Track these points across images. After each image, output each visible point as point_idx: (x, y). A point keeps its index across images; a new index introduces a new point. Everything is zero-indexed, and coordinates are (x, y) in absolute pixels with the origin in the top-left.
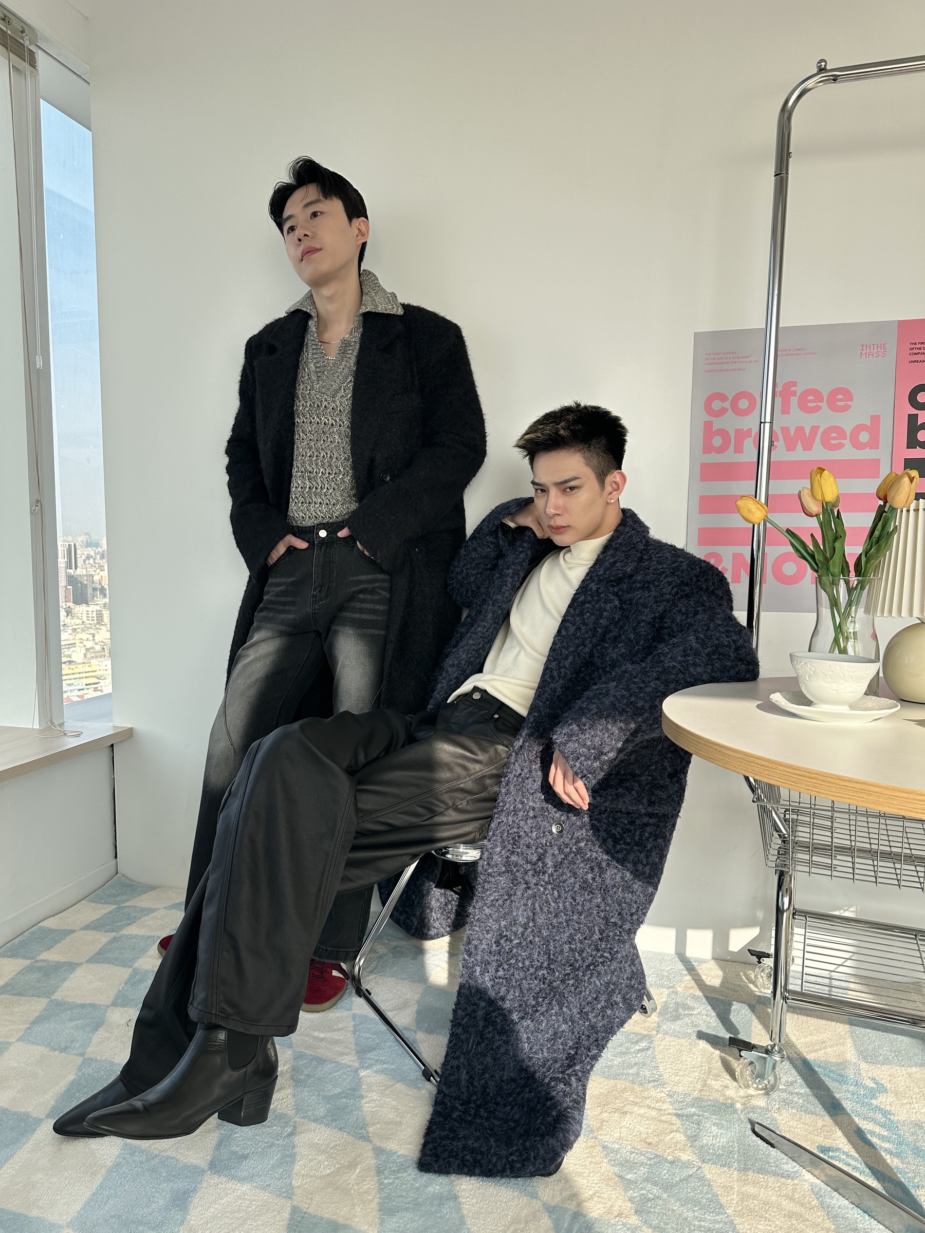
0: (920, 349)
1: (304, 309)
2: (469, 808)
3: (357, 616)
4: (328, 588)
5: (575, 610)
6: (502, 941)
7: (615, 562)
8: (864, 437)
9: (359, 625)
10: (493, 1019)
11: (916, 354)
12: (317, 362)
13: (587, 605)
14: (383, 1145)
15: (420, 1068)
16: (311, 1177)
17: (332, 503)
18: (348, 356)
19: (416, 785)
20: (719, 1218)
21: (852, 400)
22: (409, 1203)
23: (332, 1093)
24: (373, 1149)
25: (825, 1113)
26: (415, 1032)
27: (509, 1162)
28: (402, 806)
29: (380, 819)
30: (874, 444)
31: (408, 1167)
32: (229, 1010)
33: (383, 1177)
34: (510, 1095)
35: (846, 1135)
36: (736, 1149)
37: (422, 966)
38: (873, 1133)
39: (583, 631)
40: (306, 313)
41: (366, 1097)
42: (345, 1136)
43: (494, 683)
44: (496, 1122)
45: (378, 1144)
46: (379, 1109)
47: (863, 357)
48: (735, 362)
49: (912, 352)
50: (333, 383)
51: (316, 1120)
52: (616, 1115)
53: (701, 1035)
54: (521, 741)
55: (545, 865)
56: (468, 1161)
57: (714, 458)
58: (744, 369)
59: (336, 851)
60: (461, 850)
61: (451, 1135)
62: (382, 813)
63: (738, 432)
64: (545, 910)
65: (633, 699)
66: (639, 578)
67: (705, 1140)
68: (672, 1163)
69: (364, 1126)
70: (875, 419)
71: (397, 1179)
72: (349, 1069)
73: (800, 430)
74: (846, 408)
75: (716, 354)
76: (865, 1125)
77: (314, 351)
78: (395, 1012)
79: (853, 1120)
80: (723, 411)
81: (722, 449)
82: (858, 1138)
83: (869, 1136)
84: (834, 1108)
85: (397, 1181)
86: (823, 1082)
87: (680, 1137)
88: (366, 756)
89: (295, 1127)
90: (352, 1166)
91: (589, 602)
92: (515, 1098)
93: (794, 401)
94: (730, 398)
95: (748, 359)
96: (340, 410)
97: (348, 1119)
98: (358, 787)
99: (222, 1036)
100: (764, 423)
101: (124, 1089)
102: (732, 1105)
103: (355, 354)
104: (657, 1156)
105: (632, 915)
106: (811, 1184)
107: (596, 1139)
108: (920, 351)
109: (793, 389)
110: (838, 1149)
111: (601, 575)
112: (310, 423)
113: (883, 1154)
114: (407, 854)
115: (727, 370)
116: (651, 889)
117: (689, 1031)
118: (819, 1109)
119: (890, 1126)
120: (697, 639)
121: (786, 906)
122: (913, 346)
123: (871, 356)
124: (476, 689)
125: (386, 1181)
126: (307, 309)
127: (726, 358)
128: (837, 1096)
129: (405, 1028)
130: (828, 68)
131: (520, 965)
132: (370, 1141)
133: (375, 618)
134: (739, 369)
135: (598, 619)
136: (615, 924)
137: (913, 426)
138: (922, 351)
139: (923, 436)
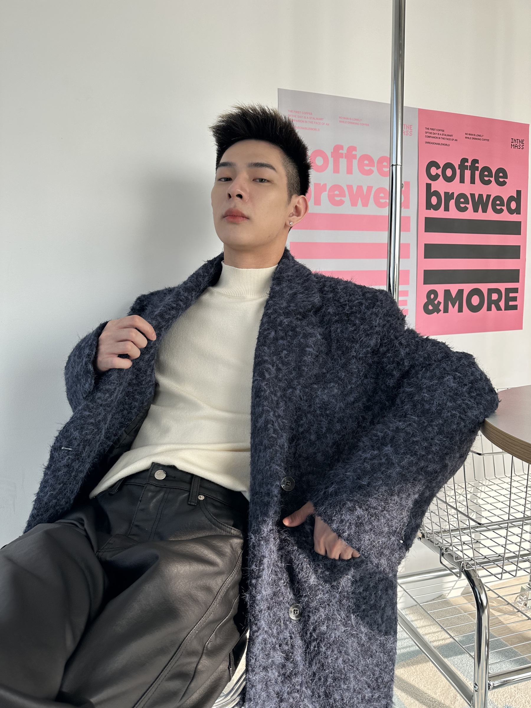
0: (431, 133)
11: (429, 137)
48: (312, 122)
49: (427, 135)
58: (319, 130)
63: (317, 186)
70: (407, 184)
73: (360, 188)
75: (297, 113)
93: (355, 163)
95: (321, 121)
109: (354, 153)
122: (427, 131)
127: (305, 118)
134: (315, 129)
137: (430, 193)
138: (432, 135)
139: (434, 201)
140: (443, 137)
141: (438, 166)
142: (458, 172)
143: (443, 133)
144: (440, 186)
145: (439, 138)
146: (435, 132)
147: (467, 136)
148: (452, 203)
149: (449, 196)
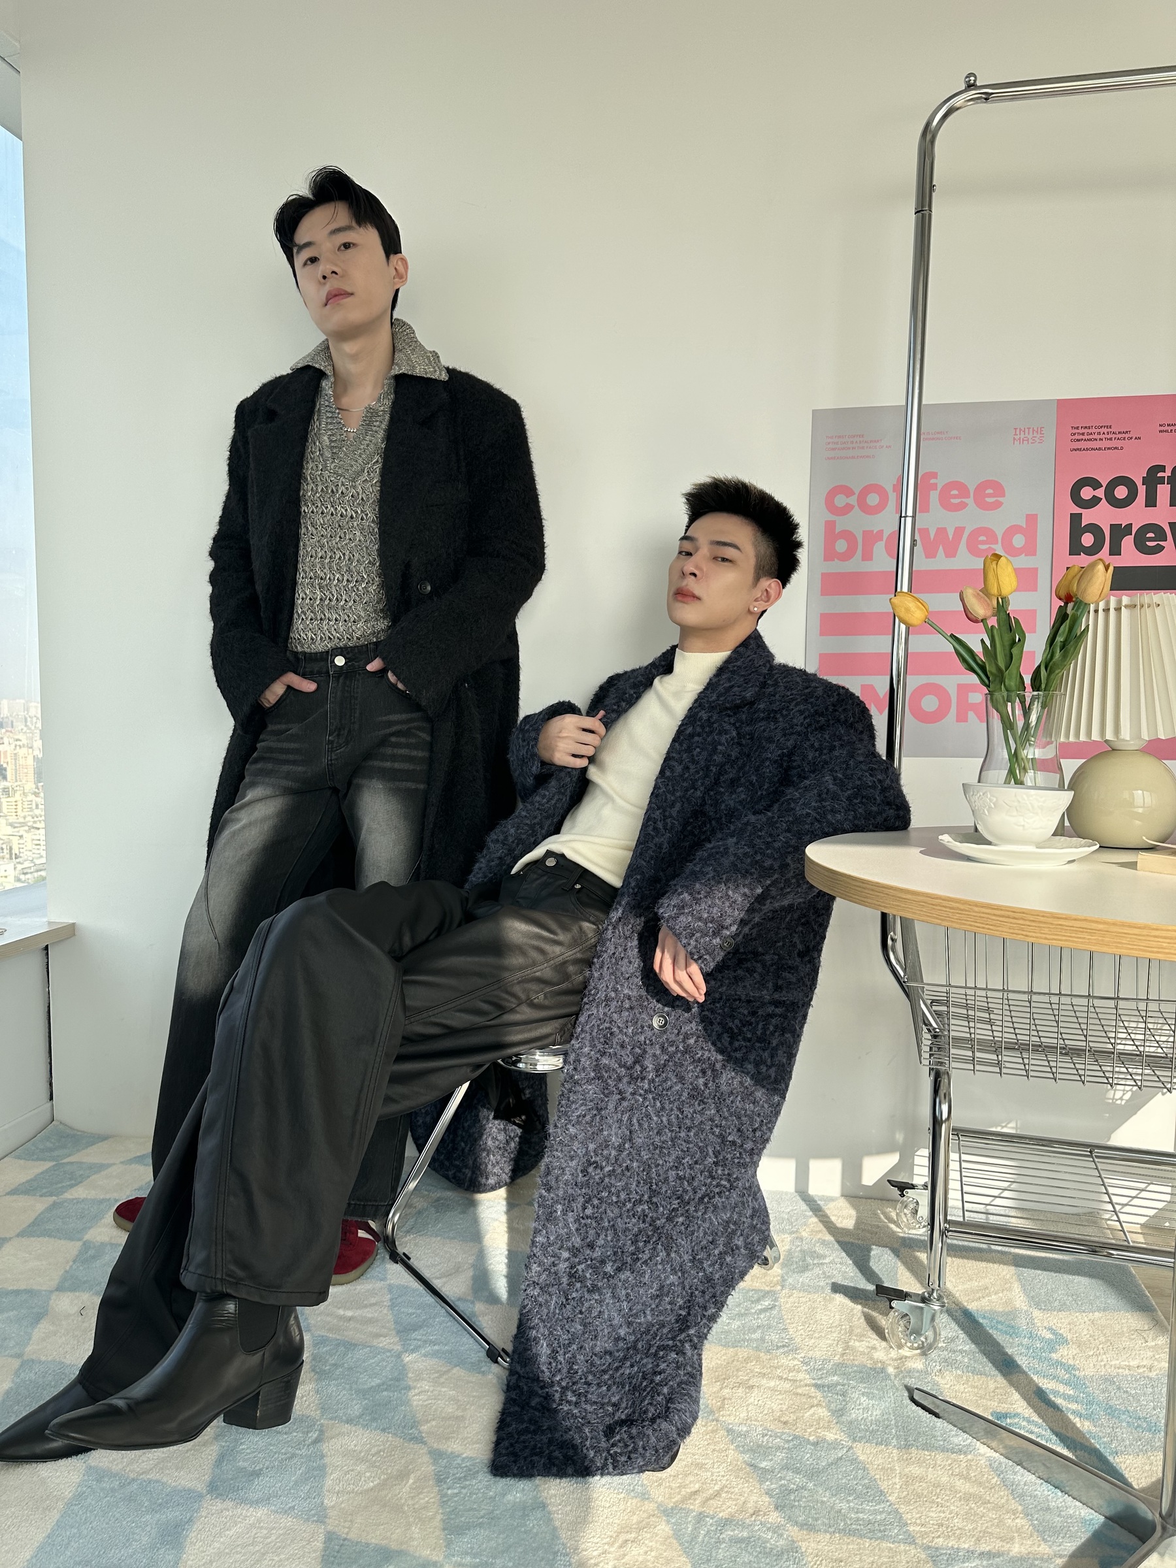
0: (1083, 434)
1: (317, 366)
2: (547, 1003)
3: (388, 764)
4: (349, 731)
5: (681, 744)
6: (591, 1169)
7: (732, 687)
8: (1018, 541)
9: (389, 776)
10: (580, 1273)
11: (1078, 440)
12: (333, 435)
13: (696, 739)
14: (442, 1447)
15: (483, 1347)
16: (349, 1493)
17: (352, 620)
18: (374, 428)
19: (479, 975)
20: (880, 1507)
21: (1004, 496)
22: (482, 1517)
23: (369, 1385)
24: (430, 1452)
25: (997, 1372)
26: (473, 1303)
27: (611, 1455)
28: (462, 1001)
29: (433, 1019)
30: (1030, 549)
31: (477, 1472)
32: (240, 1273)
33: (445, 1486)
34: (604, 1372)
35: (1025, 1397)
36: (893, 1422)
37: (475, 1221)
38: (1056, 1393)
39: (692, 771)
40: (320, 370)
41: (415, 1388)
42: (390, 1439)
43: (574, 845)
44: (589, 1408)
45: (435, 1446)
46: (433, 1401)
47: (1017, 443)
48: (863, 448)
49: (1074, 437)
50: (353, 463)
51: (349, 1421)
52: (740, 1390)
53: (837, 1288)
54: (620, 911)
55: (644, 1069)
56: (557, 1458)
57: (837, 567)
58: (873, 456)
59: (378, 1060)
60: (537, 1057)
61: (532, 1428)
62: (436, 1011)
63: (866, 534)
64: (646, 1126)
65: (758, 857)
66: (762, 706)
67: (854, 1414)
68: (816, 1444)
69: (415, 1424)
70: (1032, 519)
71: (463, 1488)
72: (388, 1354)
73: (942, 531)
74: (998, 505)
75: (839, 437)
76: (1046, 1384)
77: (329, 420)
78: (444, 1280)
79: (1032, 1379)
80: (848, 509)
81: (847, 556)
82: (1040, 1399)
83: (1052, 1397)
84: (1006, 1366)
85: (464, 1491)
86: (991, 1336)
87: (823, 1412)
88: (413, 938)
89: (321, 1432)
90: (403, 1476)
91: (699, 735)
92: (612, 1377)
93: (934, 496)
94: (857, 492)
95: (878, 444)
96: (362, 499)
97: (393, 1417)
98: (405, 978)
99: (231, 1307)
100: (905, 517)
101: (85, 1393)
102: (883, 1370)
103: (383, 426)
104: (796, 1437)
105: (754, 1131)
106: (989, 1459)
107: (717, 1421)
108: (1084, 437)
109: (933, 481)
110: (1016, 1415)
111: (714, 702)
112: (322, 513)
113: (1071, 1417)
114: (467, 1065)
115: (853, 457)
116: (777, 1098)
117: (822, 1284)
118: (989, 1367)
119: (1076, 1382)
120: (835, 780)
121: (945, 1116)
122: (1075, 431)
123: (1025, 442)
124: (549, 854)
125: (450, 1492)
126: (320, 365)
127: (852, 442)
128: (1009, 1351)
129: (459, 1299)
130: (978, 84)
131: (614, 1199)
132: (425, 1443)
133: (411, 767)
134: (867, 457)
135: (711, 755)
136: (733, 1143)
137: (1076, 527)
138: (1086, 437)
139: (1088, 540)
140: (1109, 437)
141: (1095, 484)
142: (1142, 490)
143: (1109, 430)
144: (1103, 516)
145: (1101, 439)
146: (1090, 431)
147: (1162, 428)
148: (1128, 542)
149: (1119, 532)
